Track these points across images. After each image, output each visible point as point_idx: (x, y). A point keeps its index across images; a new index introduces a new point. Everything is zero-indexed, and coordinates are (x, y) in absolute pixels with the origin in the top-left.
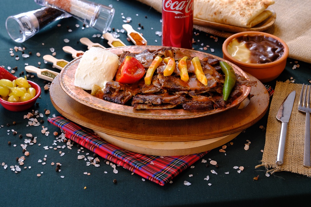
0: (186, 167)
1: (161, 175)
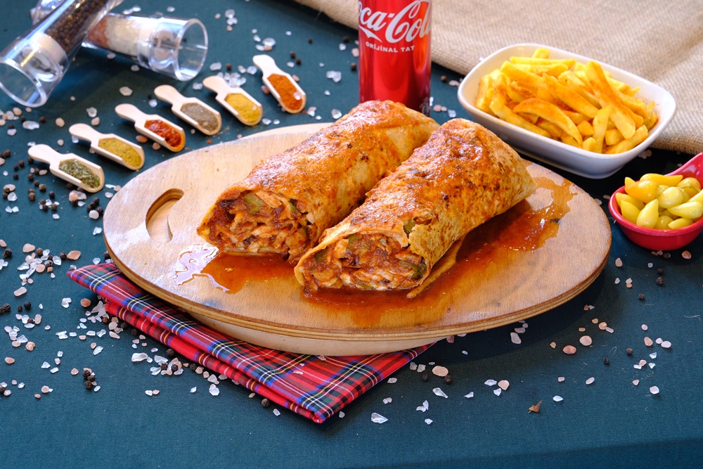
0: (375, 381)
1: (317, 400)
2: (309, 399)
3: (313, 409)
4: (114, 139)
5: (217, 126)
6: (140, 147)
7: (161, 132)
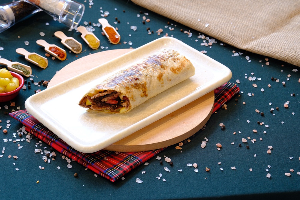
0: (139, 164)
1: (112, 172)
2: (109, 171)
3: (111, 176)
4: (35, 55)
5: (80, 50)
6: (46, 59)
7: (56, 52)
